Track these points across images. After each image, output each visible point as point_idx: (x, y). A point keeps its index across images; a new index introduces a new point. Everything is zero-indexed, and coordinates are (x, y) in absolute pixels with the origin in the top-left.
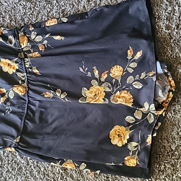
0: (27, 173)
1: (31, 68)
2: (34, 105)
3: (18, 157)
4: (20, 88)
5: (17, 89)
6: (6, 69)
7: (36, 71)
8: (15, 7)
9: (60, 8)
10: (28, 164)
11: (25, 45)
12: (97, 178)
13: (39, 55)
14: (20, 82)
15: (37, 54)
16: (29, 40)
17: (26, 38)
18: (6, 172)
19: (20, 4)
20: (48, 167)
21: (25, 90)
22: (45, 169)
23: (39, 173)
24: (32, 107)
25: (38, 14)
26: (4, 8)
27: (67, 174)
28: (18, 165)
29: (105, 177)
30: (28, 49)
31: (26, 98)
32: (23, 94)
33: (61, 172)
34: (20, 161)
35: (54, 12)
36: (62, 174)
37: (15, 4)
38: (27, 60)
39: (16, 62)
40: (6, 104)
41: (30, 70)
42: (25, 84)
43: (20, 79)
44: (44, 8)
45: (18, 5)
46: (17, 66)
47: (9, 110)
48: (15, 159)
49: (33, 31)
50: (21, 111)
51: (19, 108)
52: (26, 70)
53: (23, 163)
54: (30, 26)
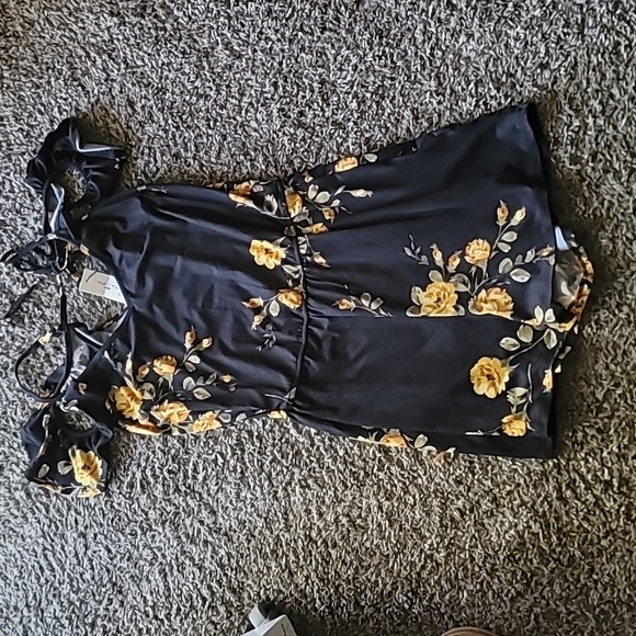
0: (311, 462)
1: (311, 255)
2: (319, 326)
3: (293, 431)
4: (292, 295)
5: (286, 297)
6: (261, 259)
7: (320, 260)
8: (273, 139)
9: (362, 135)
10: (312, 445)
11: (296, 210)
12: (450, 464)
13: (324, 228)
14: (290, 284)
15: (319, 227)
16: (305, 202)
17: (298, 197)
18: (271, 463)
19: (284, 133)
20: (352, 448)
21: (300, 297)
22: (347, 453)
23: (335, 460)
24: (316, 330)
25: (319, 149)
26: (253, 142)
27: (390, 459)
28: (293, 447)
29: (465, 461)
30: (302, 218)
31: (304, 314)
32: (297, 306)
33: (378, 455)
34: (296, 440)
35: (350, 144)
36: (380, 460)
37: (274, 132)
38: (302, 239)
39: (282, 245)
40: (264, 328)
41: (309, 258)
42: (300, 286)
43: (290, 277)
44: (331, 138)
45: (280, 134)
46: (282, 253)
47: (271, 339)
48: (287, 436)
49: (311, 183)
50: (295, 339)
51: (290, 334)
52: (301, 260)
53: (303, 443)
54: (306, 174)
